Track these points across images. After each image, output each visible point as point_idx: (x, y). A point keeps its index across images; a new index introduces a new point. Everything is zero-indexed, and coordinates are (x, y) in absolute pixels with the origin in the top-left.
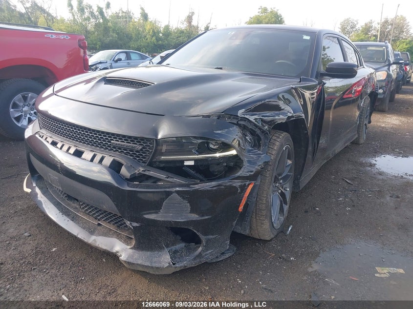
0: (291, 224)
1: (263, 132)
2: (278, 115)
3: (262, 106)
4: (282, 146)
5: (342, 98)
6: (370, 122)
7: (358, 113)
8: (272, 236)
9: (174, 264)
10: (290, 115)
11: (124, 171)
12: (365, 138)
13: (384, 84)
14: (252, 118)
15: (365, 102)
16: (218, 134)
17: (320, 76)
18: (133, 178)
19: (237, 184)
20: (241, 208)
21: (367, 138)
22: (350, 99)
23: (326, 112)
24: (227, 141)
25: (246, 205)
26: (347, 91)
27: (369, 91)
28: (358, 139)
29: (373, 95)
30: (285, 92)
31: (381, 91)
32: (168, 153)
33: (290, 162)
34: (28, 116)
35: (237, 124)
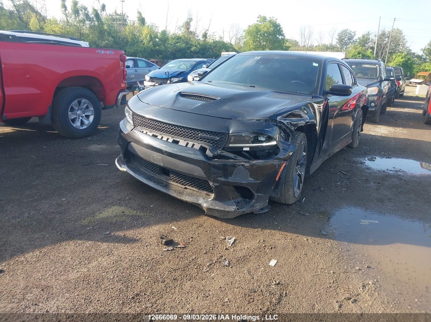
0: (304, 197)
1: (291, 131)
2: (300, 120)
3: (291, 114)
4: (301, 141)
5: (341, 110)
6: (362, 130)
7: (352, 123)
8: (294, 202)
9: (238, 209)
10: (308, 121)
11: (208, 152)
12: (357, 143)
13: (376, 98)
14: (285, 122)
15: (358, 113)
16: (267, 131)
17: (325, 94)
18: (214, 157)
19: (276, 162)
20: (277, 178)
21: (359, 144)
22: (347, 111)
23: (329, 120)
24: (272, 135)
25: (280, 178)
26: (344, 105)
27: (361, 105)
28: (352, 143)
29: (365, 109)
30: (304, 106)
31: (373, 104)
32: (235, 142)
33: (304, 154)
34: (81, 118)
35: (277, 125)
